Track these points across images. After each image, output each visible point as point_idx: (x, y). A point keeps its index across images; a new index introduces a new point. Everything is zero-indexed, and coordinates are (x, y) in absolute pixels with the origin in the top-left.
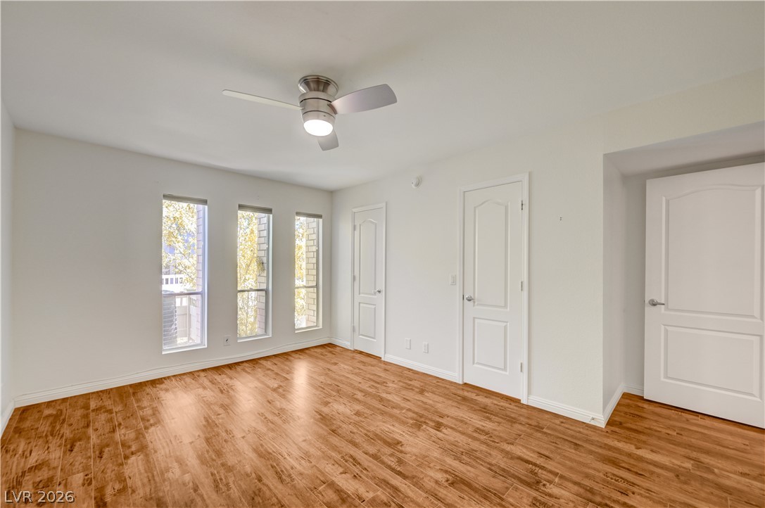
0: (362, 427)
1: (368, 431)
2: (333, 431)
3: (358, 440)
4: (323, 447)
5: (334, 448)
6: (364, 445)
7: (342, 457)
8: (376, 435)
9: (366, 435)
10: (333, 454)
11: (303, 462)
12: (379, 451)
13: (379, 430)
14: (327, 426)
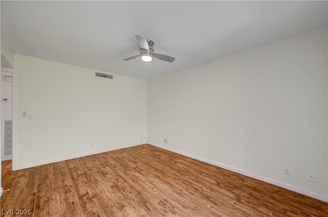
0: (125, 196)
1: (122, 193)
2: (140, 194)
3: (129, 189)
4: (145, 186)
5: (140, 185)
6: (127, 186)
7: (137, 182)
8: (119, 191)
9: (124, 191)
10: (141, 183)
11: (152, 180)
12: (123, 184)
13: (117, 193)
14: (143, 197)
